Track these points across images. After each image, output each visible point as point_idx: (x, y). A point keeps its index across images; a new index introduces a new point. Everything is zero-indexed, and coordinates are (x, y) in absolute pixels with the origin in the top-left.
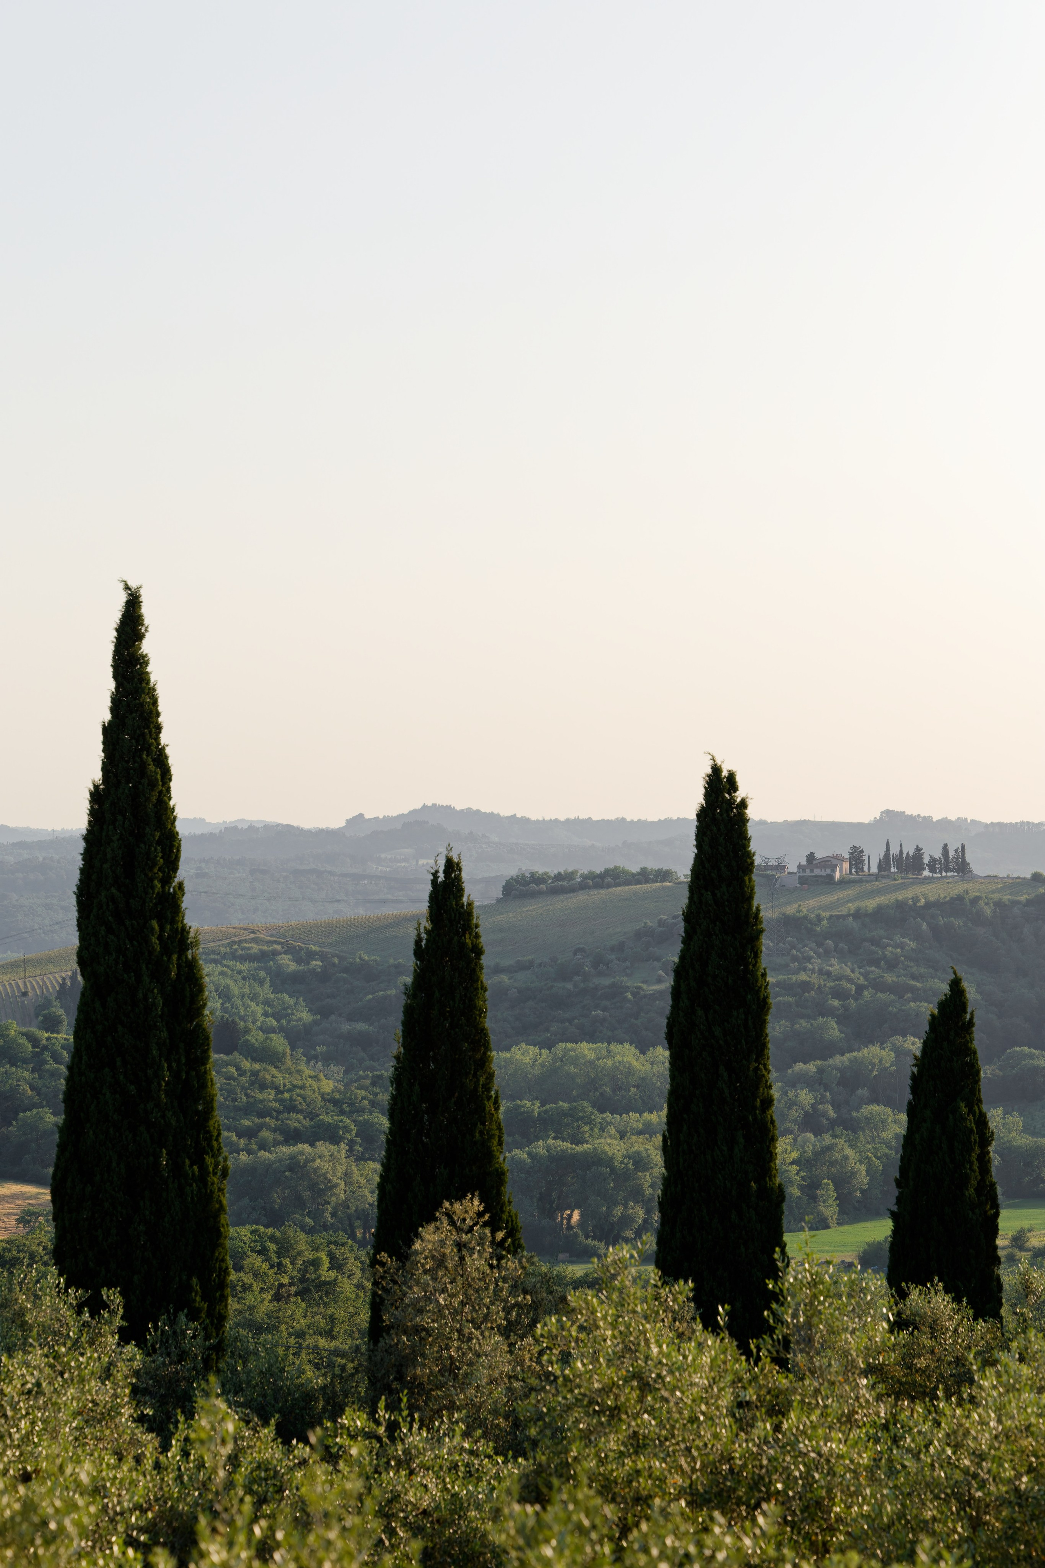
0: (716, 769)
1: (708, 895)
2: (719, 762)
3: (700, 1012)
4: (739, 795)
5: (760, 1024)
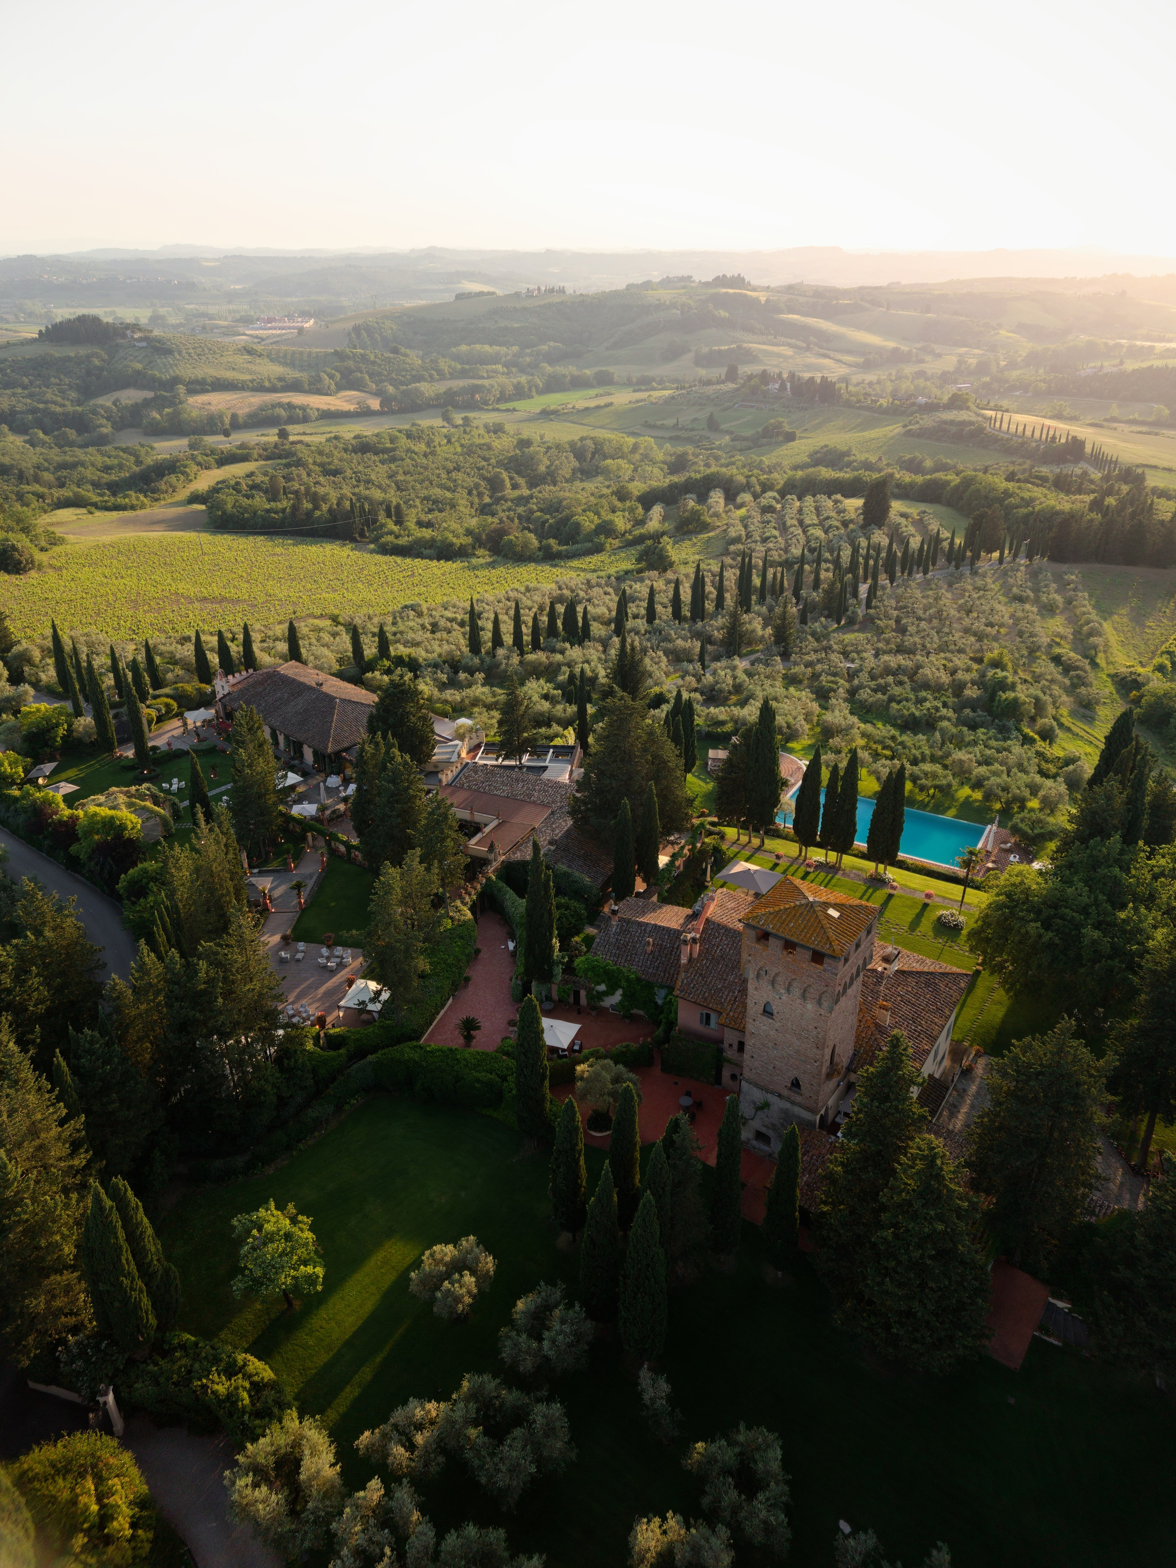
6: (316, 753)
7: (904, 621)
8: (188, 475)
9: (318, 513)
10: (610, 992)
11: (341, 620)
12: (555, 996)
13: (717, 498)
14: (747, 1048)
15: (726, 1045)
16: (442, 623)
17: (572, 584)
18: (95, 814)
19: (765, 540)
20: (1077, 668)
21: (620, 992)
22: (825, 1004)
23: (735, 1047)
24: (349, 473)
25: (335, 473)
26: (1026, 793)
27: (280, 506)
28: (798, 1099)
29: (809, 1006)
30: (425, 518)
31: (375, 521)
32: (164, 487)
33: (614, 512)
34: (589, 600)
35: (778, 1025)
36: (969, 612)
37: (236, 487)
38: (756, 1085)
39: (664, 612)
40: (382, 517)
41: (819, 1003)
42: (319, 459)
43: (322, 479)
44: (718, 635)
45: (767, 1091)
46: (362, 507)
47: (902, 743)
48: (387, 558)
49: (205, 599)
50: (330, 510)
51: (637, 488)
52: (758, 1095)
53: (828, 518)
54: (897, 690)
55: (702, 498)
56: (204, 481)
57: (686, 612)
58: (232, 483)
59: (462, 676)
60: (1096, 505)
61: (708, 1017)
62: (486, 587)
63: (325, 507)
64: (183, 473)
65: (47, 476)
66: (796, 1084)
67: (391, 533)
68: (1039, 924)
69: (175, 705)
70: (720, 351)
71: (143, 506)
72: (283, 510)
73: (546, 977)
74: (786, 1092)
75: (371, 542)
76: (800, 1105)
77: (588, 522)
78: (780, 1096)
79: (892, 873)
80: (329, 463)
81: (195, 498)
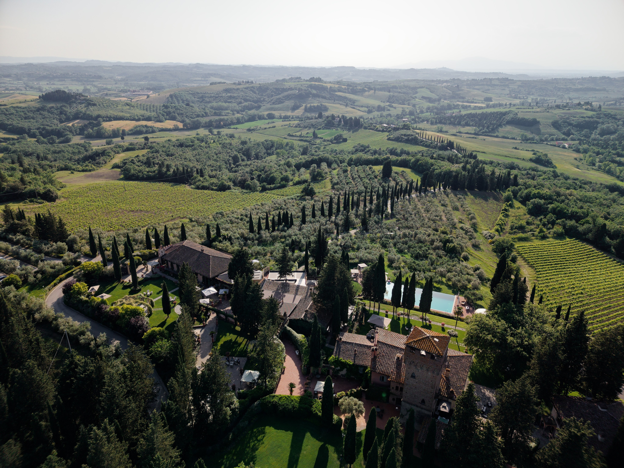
6: (204, 277)
7: (406, 216)
8: (110, 156)
9: (169, 173)
10: (341, 370)
11: (193, 220)
12: (320, 372)
13: (324, 165)
14: (404, 389)
15: (391, 388)
16: (233, 219)
17: (279, 202)
18: (127, 308)
19: (347, 183)
20: (470, 231)
21: (345, 369)
22: (436, 373)
23: (395, 388)
24: (177, 155)
25: (172, 155)
26: (467, 283)
27: (152, 169)
28: (424, 407)
29: (429, 374)
30: (211, 174)
31: (192, 176)
32: (101, 162)
33: (286, 171)
34: (287, 208)
35: (417, 381)
36: (428, 211)
37: (132, 161)
38: (408, 403)
39: (318, 213)
40: (195, 174)
41: (433, 372)
42: (164, 149)
43: (166, 158)
44: (341, 223)
45: (412, 404)
46: (187, 170)
47: (418, 264)
48: (200, 191)
49: (133, 211)
50: (174, 171)
51: (293, 161)
52: (408, 406)
53: (369, 175)
54: (410, 243)
55: (319, 166)
56: (118, 159)
57: (327, 213)
58: (130, 160)
59: (249, 242)
60: (464, 168)
61: (383, 377)
62: (243, 203)
63: (172, 170)
64: (109, 156)
65: (49, 156)
66: (423, 402)
67: (200, 180)
68: (491, 336)
69: (141, 259)
70: (314, 106)
71: (94, 170)
72: (154, 172)
73: (317, 365)
74: (419, 405)
75: (193, 184)
76: (425, 409)
77: (278, 175)
78: (417, 406)
79: (428, 316)
80: (169, 151)
81: (116, 166)
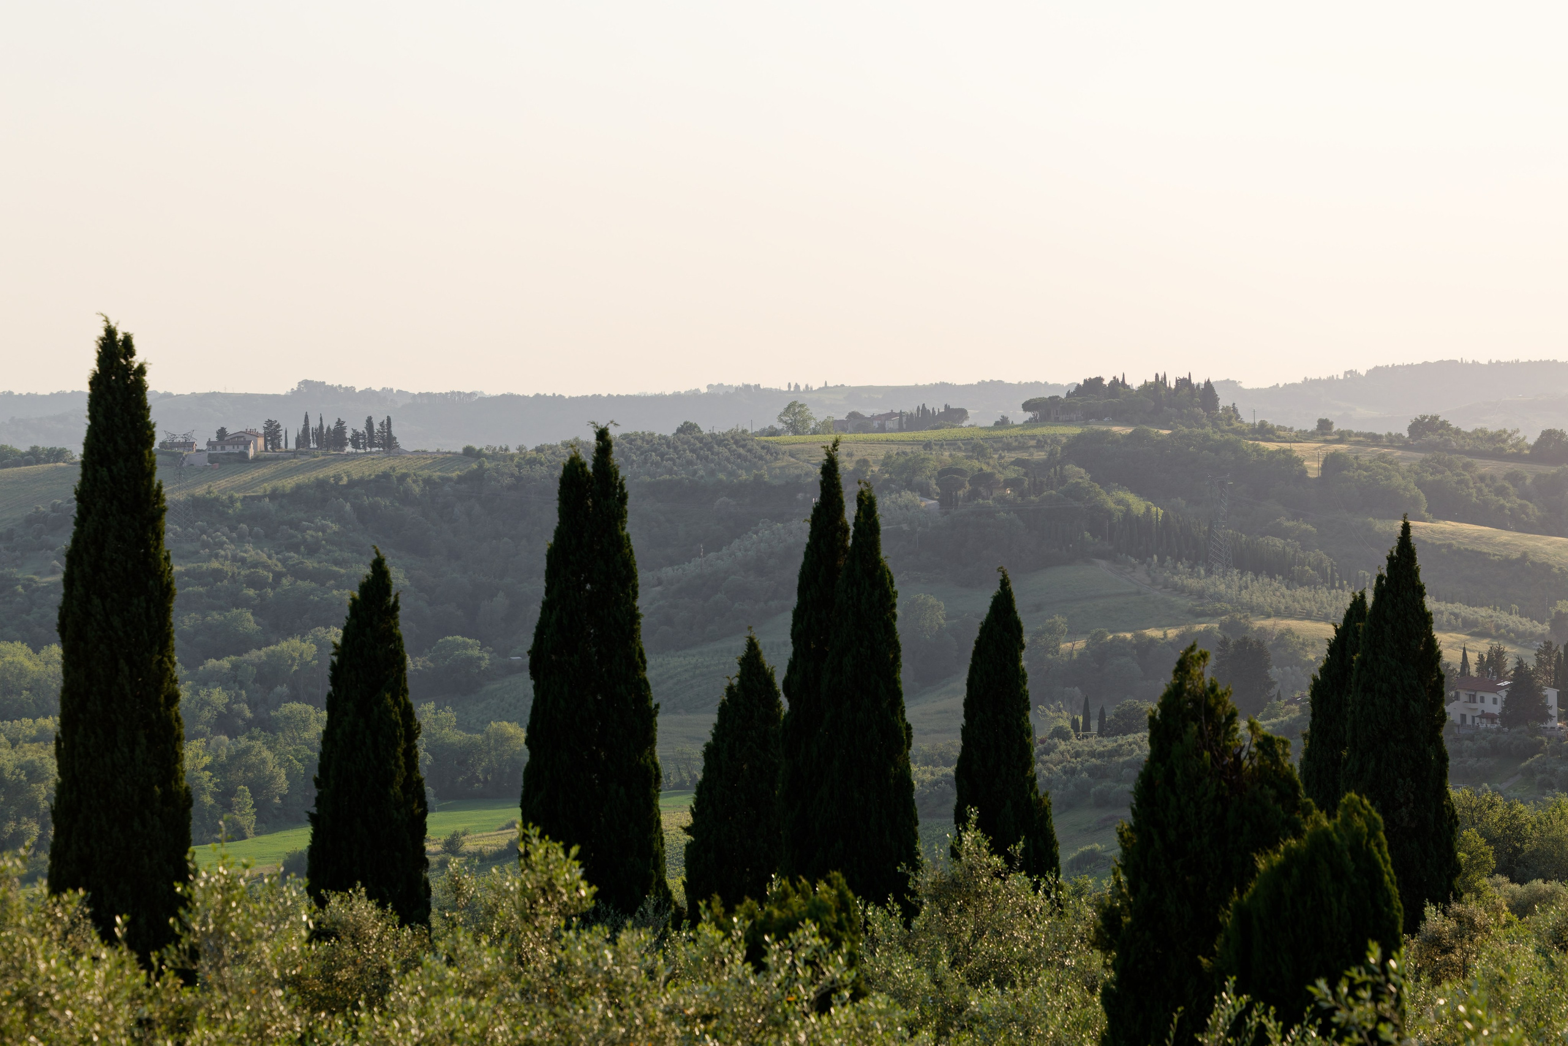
0: (110, 332)
1: (104, 472)
2: (113, 324)
3: (96, 601)
4: (136, 361)
5: (164, 613)
